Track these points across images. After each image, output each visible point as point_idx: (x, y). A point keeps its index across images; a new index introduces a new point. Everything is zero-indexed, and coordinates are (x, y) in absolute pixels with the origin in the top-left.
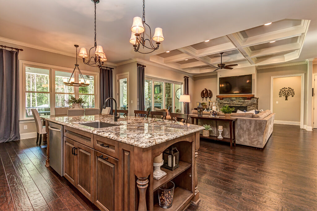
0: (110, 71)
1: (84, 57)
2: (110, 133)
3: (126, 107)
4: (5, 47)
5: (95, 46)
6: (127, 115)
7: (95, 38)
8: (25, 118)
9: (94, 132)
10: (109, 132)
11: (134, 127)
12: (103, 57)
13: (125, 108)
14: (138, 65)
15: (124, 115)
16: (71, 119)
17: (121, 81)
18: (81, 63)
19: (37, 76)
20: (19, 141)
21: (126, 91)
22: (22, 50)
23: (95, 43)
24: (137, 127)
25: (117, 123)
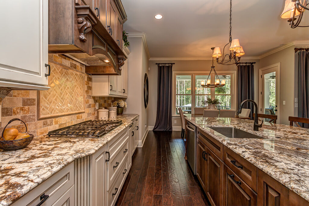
0: (251, 67)
1: (217, 57)
2: (244, 150)
3: (274, 109)
4: (166, 64)
5: (230, 41)
6: (275, 122)
7: (230, 32)
8: (176, 115)
9: (223, 142)
10: (243, 147)
11: (289, 147)
12: (239, 52)
13: (272, 110)
14: (296, 50)
15: (270, 122)
16: (207, 119)
17: (267, 76)
18: (215, 64)
19: (186, 81)
20: (172, 132)
21: (275, 89)
22: (174, 64)
23: (231, 38)
24: (295, 148)
25: (258, 133)
